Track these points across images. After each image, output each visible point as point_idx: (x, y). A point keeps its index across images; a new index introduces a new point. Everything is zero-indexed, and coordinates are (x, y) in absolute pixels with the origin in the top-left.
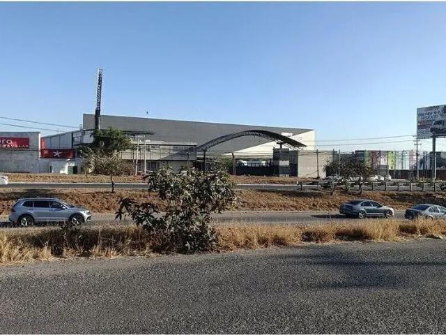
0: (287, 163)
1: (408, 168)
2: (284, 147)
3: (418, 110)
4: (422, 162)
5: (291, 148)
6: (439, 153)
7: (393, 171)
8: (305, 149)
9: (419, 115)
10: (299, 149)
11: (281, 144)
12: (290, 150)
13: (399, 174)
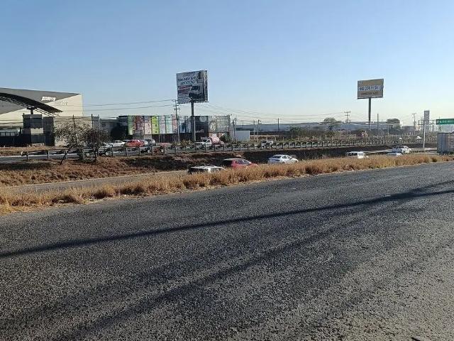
0: (40, 131)
1: (171, 132)
2: (35, 112)
3: (177, 75)
4: (184, 126)
5: (45, 115)
6: (198, 118)
7: (157, 135)
8: (60, 114)
9: (178, 80)
10: (55, 115)
11: (32, 109)
12: (44, 116)
13: (164, 137)
